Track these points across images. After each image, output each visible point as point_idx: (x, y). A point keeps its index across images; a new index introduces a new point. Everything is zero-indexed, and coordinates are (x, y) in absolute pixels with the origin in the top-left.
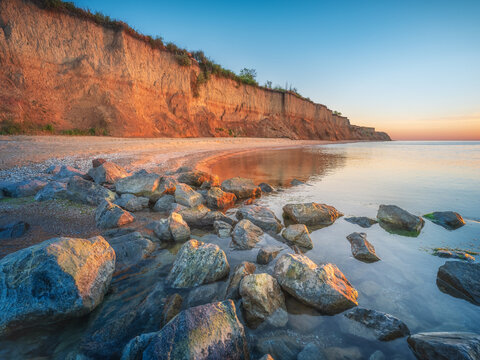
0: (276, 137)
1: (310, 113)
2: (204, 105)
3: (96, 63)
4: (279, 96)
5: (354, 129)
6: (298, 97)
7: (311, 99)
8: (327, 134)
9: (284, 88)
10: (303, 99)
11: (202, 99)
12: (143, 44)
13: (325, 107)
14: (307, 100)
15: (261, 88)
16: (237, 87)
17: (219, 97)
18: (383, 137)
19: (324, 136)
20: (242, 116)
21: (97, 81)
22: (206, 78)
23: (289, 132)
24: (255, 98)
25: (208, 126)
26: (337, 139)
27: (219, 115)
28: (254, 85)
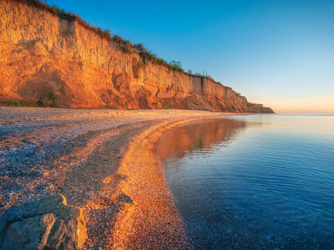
0: (199, 109)
1: (221, 93)
2: (143, 84)
3: (50, 46)
4: (199, 80)
5: (250, 105)
6: (213, 81)
7: (221, 83)
8: (234, 108)
9: (202, 74)
10: (215, 83)
11: (142, 80)
12: (93, 34)
13: (231, 89)
14: (219, 83)
15: (186, 73)
16: (168, 72)
17: (155, 78)
18: (268, 111)
19: (232, 109)
20: (172, 94)
21: (49, 60)
22: (145, 63)
23: (208, 106)
24: (182, 80)
25: (146, 101)
26: (241, 112)
27: (154, 93)
28: (181, 71)
